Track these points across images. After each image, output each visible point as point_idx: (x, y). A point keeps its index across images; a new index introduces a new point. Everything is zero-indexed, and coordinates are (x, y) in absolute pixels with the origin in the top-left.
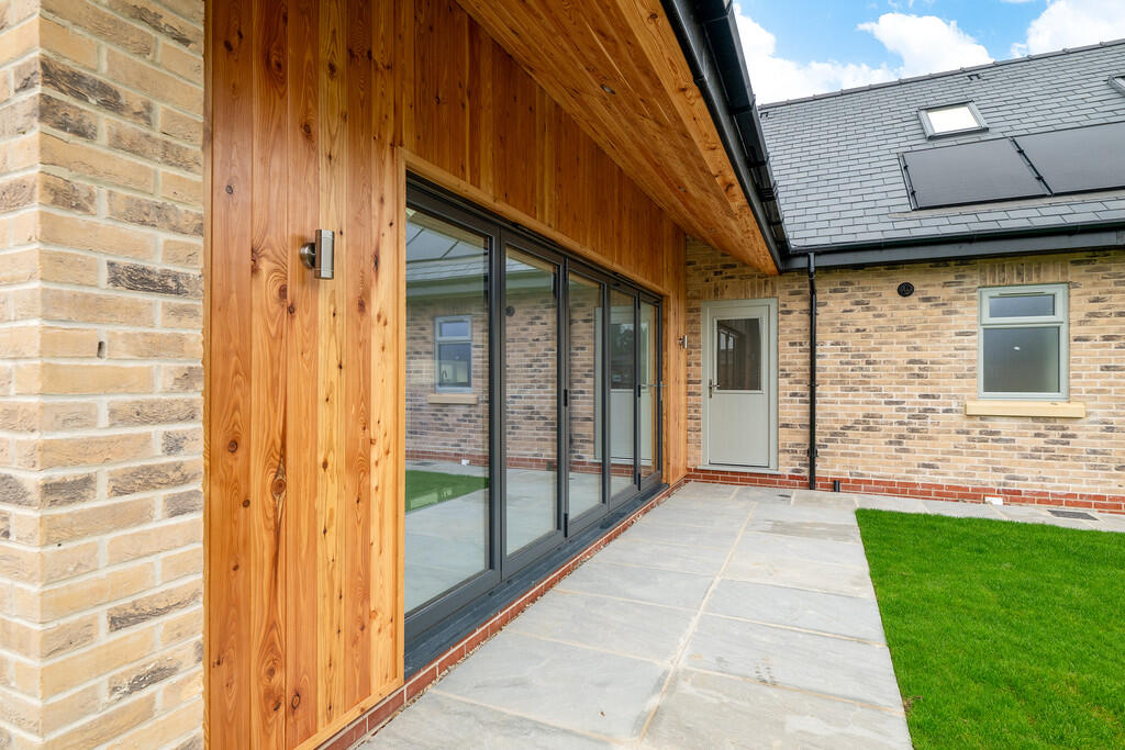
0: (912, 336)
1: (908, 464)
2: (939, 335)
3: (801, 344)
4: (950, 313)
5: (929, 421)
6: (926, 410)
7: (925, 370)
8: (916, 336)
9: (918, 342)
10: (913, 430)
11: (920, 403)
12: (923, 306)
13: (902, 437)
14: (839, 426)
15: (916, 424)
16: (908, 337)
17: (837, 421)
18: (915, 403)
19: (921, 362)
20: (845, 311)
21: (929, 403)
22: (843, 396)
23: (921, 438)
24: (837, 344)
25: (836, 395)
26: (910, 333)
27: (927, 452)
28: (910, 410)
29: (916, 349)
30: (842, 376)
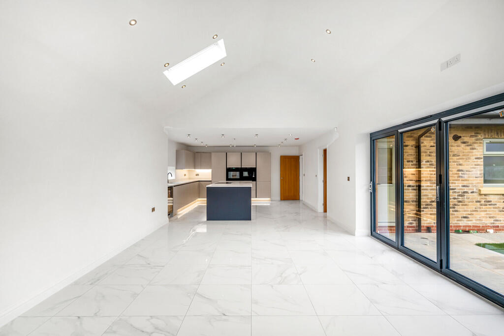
0: (458, 159)
1: (458, 217)
2: (469, 158)
3: (412, 162)
4: (473, 149)
5: (465, 197)
6: (464, 192)
7: (463, 174)
8: (460, 159)
9: (461, 162)
10: (459, 202)
11: (462, 189)
12: (463, 145)
13: (455, 205)
14: (429, 201)
15: (460, 199)
16: (457, 159)
17: (428, 198)
18: (460, 189)
19: (462, 171)
20: (431, 146)
21: (466, 189)
22: (431, 186)
23: (462, 205)
24: (428, 162)
25: (428, 186)
26: (458, 157)
27: (465, 211)
28: (458, 192)
29: (460, 165)
30: (430, 177)
